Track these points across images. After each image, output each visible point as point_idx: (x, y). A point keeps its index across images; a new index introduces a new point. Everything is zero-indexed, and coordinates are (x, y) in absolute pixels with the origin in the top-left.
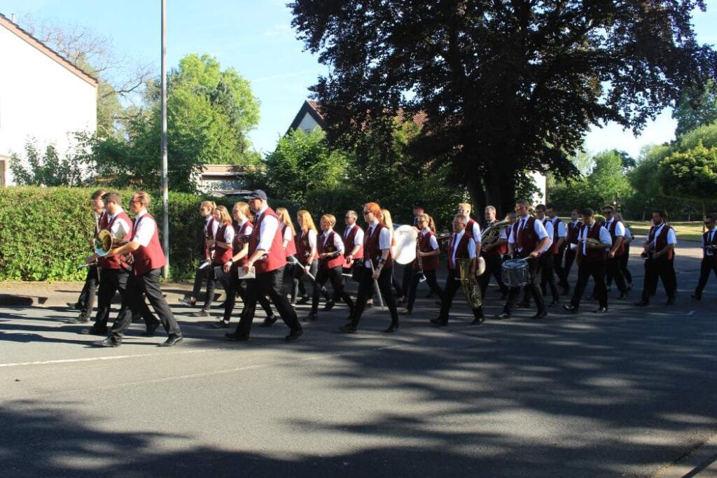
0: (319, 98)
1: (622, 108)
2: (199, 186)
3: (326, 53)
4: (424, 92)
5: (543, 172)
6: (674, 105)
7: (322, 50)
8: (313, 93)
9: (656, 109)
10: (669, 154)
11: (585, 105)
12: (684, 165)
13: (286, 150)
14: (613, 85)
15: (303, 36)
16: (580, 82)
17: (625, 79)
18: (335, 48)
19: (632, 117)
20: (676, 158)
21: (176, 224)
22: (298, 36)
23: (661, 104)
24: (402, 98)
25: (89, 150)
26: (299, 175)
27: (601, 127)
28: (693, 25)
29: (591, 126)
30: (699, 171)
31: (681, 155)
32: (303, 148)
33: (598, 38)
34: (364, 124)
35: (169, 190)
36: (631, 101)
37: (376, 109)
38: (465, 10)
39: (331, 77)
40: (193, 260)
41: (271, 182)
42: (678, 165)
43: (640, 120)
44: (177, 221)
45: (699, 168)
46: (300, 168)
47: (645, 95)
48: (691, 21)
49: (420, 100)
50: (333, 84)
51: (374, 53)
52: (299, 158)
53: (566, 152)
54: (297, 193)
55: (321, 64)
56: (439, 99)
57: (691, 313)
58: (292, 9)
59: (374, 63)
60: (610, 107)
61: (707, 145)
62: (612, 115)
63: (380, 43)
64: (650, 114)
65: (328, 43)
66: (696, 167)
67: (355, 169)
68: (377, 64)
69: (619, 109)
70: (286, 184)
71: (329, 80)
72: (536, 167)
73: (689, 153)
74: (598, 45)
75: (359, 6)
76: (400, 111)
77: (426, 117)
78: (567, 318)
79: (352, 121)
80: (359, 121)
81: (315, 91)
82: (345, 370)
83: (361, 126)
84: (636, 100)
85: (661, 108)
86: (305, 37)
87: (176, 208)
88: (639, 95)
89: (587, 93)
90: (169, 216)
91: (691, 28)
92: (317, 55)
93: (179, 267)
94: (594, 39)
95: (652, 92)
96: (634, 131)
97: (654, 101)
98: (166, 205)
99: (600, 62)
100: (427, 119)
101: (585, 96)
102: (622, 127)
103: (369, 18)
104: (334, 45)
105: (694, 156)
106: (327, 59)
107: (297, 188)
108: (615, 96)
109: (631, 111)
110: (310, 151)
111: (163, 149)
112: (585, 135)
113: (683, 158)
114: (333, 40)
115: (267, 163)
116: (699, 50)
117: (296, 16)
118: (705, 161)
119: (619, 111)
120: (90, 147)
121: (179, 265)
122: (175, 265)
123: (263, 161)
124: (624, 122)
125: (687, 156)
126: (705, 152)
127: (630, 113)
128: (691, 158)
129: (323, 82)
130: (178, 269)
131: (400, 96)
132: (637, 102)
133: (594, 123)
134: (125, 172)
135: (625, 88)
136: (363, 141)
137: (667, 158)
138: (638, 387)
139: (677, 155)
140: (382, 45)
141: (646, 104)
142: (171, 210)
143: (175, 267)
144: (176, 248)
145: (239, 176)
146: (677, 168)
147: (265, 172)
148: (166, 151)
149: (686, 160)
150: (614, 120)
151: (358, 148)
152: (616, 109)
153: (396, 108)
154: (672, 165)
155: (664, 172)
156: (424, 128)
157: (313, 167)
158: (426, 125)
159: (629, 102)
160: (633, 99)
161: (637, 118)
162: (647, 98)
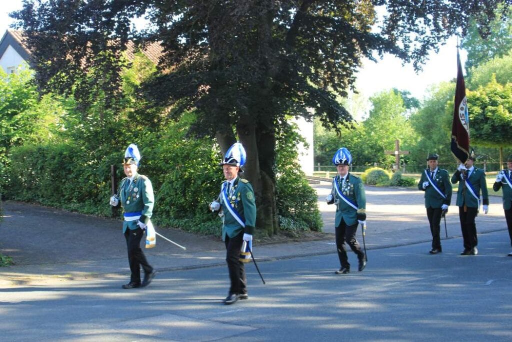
1: (400, 39)
4: (161, 19)
6: (461, 34)
8: (16, 21)
9: (439, 38)
12: (475, 105)
14: (390, 11)
19: (412, 49)
23: (445, 33)
24: (131, 27)
27: (376, 62)
29: (363, 59)
30: (493, 112)
34: (83, 61)
36: (410, 29)
37: (99, 41)
43: (423, 52)
45: (493, 108)
47: (427, 22)
53: (335, 93)
56: (179, 28)
60: (386, 37)
61: (502, 81)
62: (390, 46)
64: (432, 45)
66: (490, 107)
67: (73, 118)
69: (396, 39)
71: (36, 4)
72: (300, 111)
73: (481, 91)
76: (130, 44)
77: (164, 51)
79: (69, 57)
80: (78, 58)
83: (79, 64)
84: (416, 28)
85: (445, 37)
88: (419, 22)
95: (435, 19)
96: (415, 65)
97: (438, 30)
100: (164, 54)
101: (356, 24)
102: (401, 61)
105: (487, 95)
108: (392, 24)
112: (356, 71)
113: (474, 96)
118: (499, 100)
119: (397, 42)
124: (403, 55)
125: (478, 94)
126: (499, 88)
128: (484, 96)
129: (29, 7)
131: (129, 24)
132: (417, 31)
133: (367, 56)
136: (83, 82)
141: (428, 33)
149: (478, 99)
150: (391, 52)
153: (125, 40)
156: (160, 63)
157: (19, 116)
158: (162, 60)
159: (408, 31)
160: (412, 28)
161: (418, 50)
162: (428, 25)
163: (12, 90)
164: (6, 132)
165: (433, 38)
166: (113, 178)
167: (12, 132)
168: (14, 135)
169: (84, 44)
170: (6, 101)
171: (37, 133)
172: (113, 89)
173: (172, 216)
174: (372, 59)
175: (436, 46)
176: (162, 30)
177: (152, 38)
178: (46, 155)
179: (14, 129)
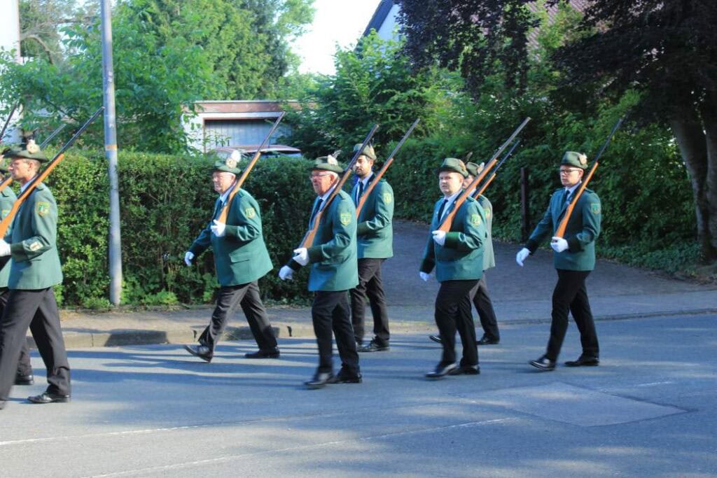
2: (191, 140)
13: (349, 72)
21: (134, 209)
26: (374, 114)
34: (475, 18)
35: (120, 147)
41: (328, 128)
44: (135, 203)
46: (375, 101)
52: (371, 84)
70: (351, 130)
79: (455, 13)
83: (470, 22)
87: (132, 180)
90: (121, 194)
93: (141, 285)
98: (114, 176)
110: (391, 70)
111: (107, 77)
115: (317, 94)
121: (142, 281)
122: (133, 279)
123: (311, 93)
130: (138, 287)
134: (60, 118)
142: (124, 185)
143: (134, 285)
144: (135, 250)
145: (269, 119)
147: (316, 111)
148: (111, 82)
156: (586, 18)
157: (396, 98)
158: (589, 13)
163: (389, 63)
166: (523, 187)
167: (390, 120)
168: (392, 124)
170: (381, 78)
172: (516, 59)
173: (607, 242)
178: (433, 154)
179: (393, 118)
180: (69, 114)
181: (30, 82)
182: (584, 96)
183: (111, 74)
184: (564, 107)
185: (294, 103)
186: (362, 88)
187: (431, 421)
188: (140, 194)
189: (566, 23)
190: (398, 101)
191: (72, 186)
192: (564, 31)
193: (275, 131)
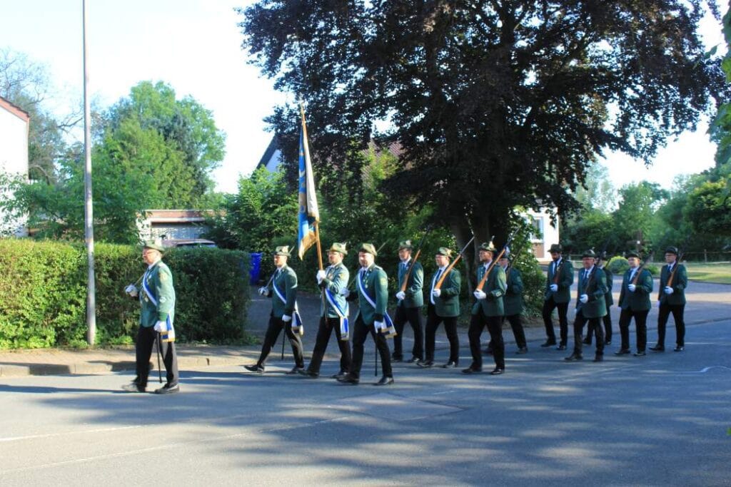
0: (276, 130)
1: (632, 135)
2: (142, 235)
3: (282, 79)
4: (400, 120)
5: (537, 208)
7: (280, 75)
8: (269, 125)
10: (699, 184)
11: (589, 132)
12: (716, 196)
13: (248, 192)
14: (620, 108)
15: (253, 60)
16: (580, 105)
17: (632, 101)
18: (294, 73)
19: (643, 144)
20: (707, 188)
21: (104, 281)
22: (248, 60)
23: (677, 129)
24: (373, 128)
25: (11, 195)
26: (264, 220)
27: (605, 158)
28: (702, 36)
31: (713, 184)
32: (268, 187)
33: (601, 54)
34: (329, 159)
35: (96, 240)
36: (640, 125)
38: (434, 26)
39: (288, 106)
40: (125, 322)
41: (233, 229)
42: (709, 196)
43: (652, 149)
44: (105, 277)
46: (265, 212)
47: (656, 117)
48: (698, 32)
49: (397, 129)
50: (291, 114)
51: (342, 77)
52: (262, 201)
54: (263, 240)
55: (278, 91)
56: (417, 128)
57: (705, 370)
58: (244, 28)
59: (340, 88)
60: (618, 134)
62: (620, 143)
63: (349, 64)
64: (661, 140)
65: (284, 68)
68: (344, 89)
69: (628, 135)
70: (249, 230)
71: (286, 109)
72: (529, 202)
74: (601, 62)
75: (321, 24)
76: (371, 144)
77: (402, 149)
78: (546, 379)
81: (271, 123)
82: (266, 445)
83: (325, 162)
84: (646, 124)
85: (678, 133)
86: (256, 61)
87: (103, 262)
88: (649, 117)
89: (590, 116)
90: (96, 271)
91: (699, 39)
92: (274, 81)
93: (109, 331)
94: (597, 55)
95: (666, 113)
96: (646, 159)
97: (666, 125)
98: (91, 259)
99: (602, 81)
100: (403, 151)
101: (589, 121)
103: (334, 38)
104: (292, 69)
106: (284, 85)
107: (261, 235)
108: (625, 121)
109: (642, 137)
110: (275, 191)
111: (88, 194)
113: (715, 187)
114: (291, 63)
115: (226, 206)
116: (712, 64)
117: (249, 36)
119: (629, 138)
120: (12, 191)
121: (109, 329)
122: (103, 328)
123: (222, 205)
124: (633, 152)
125: (719, 185)
127: (641, 140)
128: (724, 187)
129: (280, 113)
130: (106, 333)
131: (371, 126)
132: (647, 127)
133: (597, 152)
134: (55, 220)
135: (634, 111)
137: (697, 189)
138: (602, 457)
139: (709, 185)
140: (352, 67)
141: (657, 129)
142: (98, 265)
143: (103, 331)
144: (104, 309)
145: (195, 222)
146: (709, 200)
147: (225, 217)
148: (90, 196)
149: (719, 190)
150: (623, 150)
151: (323, 186)
152: (625, 135)
153: (366, 139)
154: (702, 197)
155: (694, 205)
156: (400, 161)
157: (278, 210)
158: (401, 157)
159: (638, 127)
160: (642, 123)
161: (648, 145)
162: (658, 120)
163: (274, 187)
164: (268, 224)
165: (662, 132)
167: (274, 223)
168: (276, 226)
169: (330, 144)
170: (268, 196)
171: (296, 226)
172: (355, 185)
174: (603, 156)
175: (664, 140)
176: (402, 131)
177: (393, 138)
179: (276, 222)
180: (61, 218)
181: (36, 197)
182: (398, 209)
183: (90, 192)
184: (385, 216)
185: (211, 212)
186: (256, 203)
187: (302, 419)
188: (108, 271)
189: (387, 163)
190: (280, 212)
191: (63, 266)
192: (386, 167)
193: (199, 230)
